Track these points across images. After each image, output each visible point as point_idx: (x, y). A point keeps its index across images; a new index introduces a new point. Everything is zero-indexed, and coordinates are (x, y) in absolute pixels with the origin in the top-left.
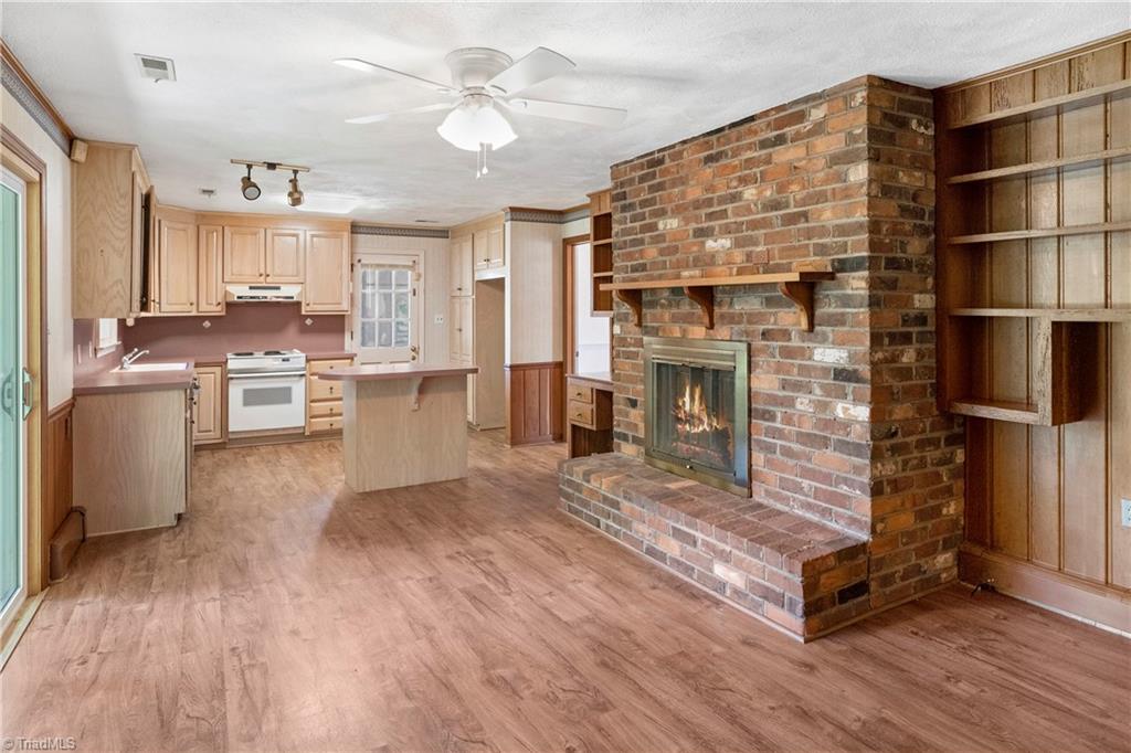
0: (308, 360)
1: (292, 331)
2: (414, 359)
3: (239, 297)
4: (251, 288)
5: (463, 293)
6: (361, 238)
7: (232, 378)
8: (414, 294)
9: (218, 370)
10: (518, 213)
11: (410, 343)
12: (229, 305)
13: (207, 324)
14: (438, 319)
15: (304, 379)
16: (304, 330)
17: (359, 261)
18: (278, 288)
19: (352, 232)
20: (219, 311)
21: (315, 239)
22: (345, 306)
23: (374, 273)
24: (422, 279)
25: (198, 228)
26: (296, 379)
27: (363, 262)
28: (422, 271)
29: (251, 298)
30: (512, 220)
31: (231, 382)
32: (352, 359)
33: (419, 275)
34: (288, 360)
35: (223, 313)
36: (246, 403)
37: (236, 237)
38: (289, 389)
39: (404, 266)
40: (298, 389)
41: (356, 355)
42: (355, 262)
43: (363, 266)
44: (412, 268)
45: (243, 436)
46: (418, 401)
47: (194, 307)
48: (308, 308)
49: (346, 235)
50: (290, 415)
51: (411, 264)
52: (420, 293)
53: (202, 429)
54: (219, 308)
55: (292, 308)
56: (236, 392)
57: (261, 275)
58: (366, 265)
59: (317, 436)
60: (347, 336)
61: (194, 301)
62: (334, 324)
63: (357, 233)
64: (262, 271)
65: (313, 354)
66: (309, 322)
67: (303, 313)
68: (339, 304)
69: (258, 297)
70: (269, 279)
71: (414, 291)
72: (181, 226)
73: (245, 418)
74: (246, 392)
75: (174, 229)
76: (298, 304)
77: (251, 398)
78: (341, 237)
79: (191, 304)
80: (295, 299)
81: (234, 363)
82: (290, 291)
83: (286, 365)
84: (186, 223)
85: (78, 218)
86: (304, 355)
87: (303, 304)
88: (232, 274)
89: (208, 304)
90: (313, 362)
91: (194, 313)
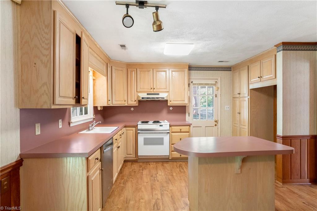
0: (170, 126)
1: (164, 113)
2: (216, 125)
3: (142, 98)
4: (148, 94)
5: (241, 96)
6: (193, 72)
7: (139, 133)
8: (216, 97)
9: (134, 129)
10: (288, 46)
11: (215, 118)
12: (140, 102)
13: (132, 109)
14: (227, 108)
15: (169, 134)
16: (169, 112)
17: (192, 82)
18: (158, 94)
19: (189, 70)
20: (135, 104)
21: (173, 73)
22: (186, 102)
23: (198, 87)
24: (219, 90)
25: (127, 69)
26: (166, 134)
27: (193, 82)
28: (219, 86)
29: (147, 98)
30: (283, 50)
31: (139, 135)
32: (190, 126)
33: (218, 88)
34: (162, 126)
35: (138, 105)
36: (145, 144)
37: (141, 72)
38: (163, 139)
39: (212, 84)
40: (166, 138)
41: (191, 124)
42: (190, 83)
43: (193, 84)
44: (215, 85)
45: (144, 157)
46: (241, 168)
47: (126, 102)
48: (171, 103)
49: (186, 70)
50: (163, 150)
51: (214, 83)
52: (219, 96)
53: (128, 154)
54: (135, 103)
55: (164, 103)
56: (141, 139)
57: (151, 89)
58: (195, 84)
59: (174, 160)
60: (187, 115)
61: (126, 100)
62: (181, 110)
63: (191, 70)
64: (152, 87)
65: (172, 123)
66: (171, 108)
67: (169, 105)
68: (184, 101)
69: (150, 98)
70: (155, 90)
71: (216, 95)
72: (121, 69)
73: (145, 151)
74: (145, 139)
75: (117, 70)
76: (167, 101)
77: (147, 142)
78: (184, 71)
79: (125, 101)
80: (165, 99)
81: (141, 126)
82: (163, 95)
83: (161, 128)
84: (123, 68)
85: (21, 42)
86: (169, 123)
87: (169, 101)
88: (140, 89)
89: (131, 101)
90: (172, 127)
91: (126, 105)
